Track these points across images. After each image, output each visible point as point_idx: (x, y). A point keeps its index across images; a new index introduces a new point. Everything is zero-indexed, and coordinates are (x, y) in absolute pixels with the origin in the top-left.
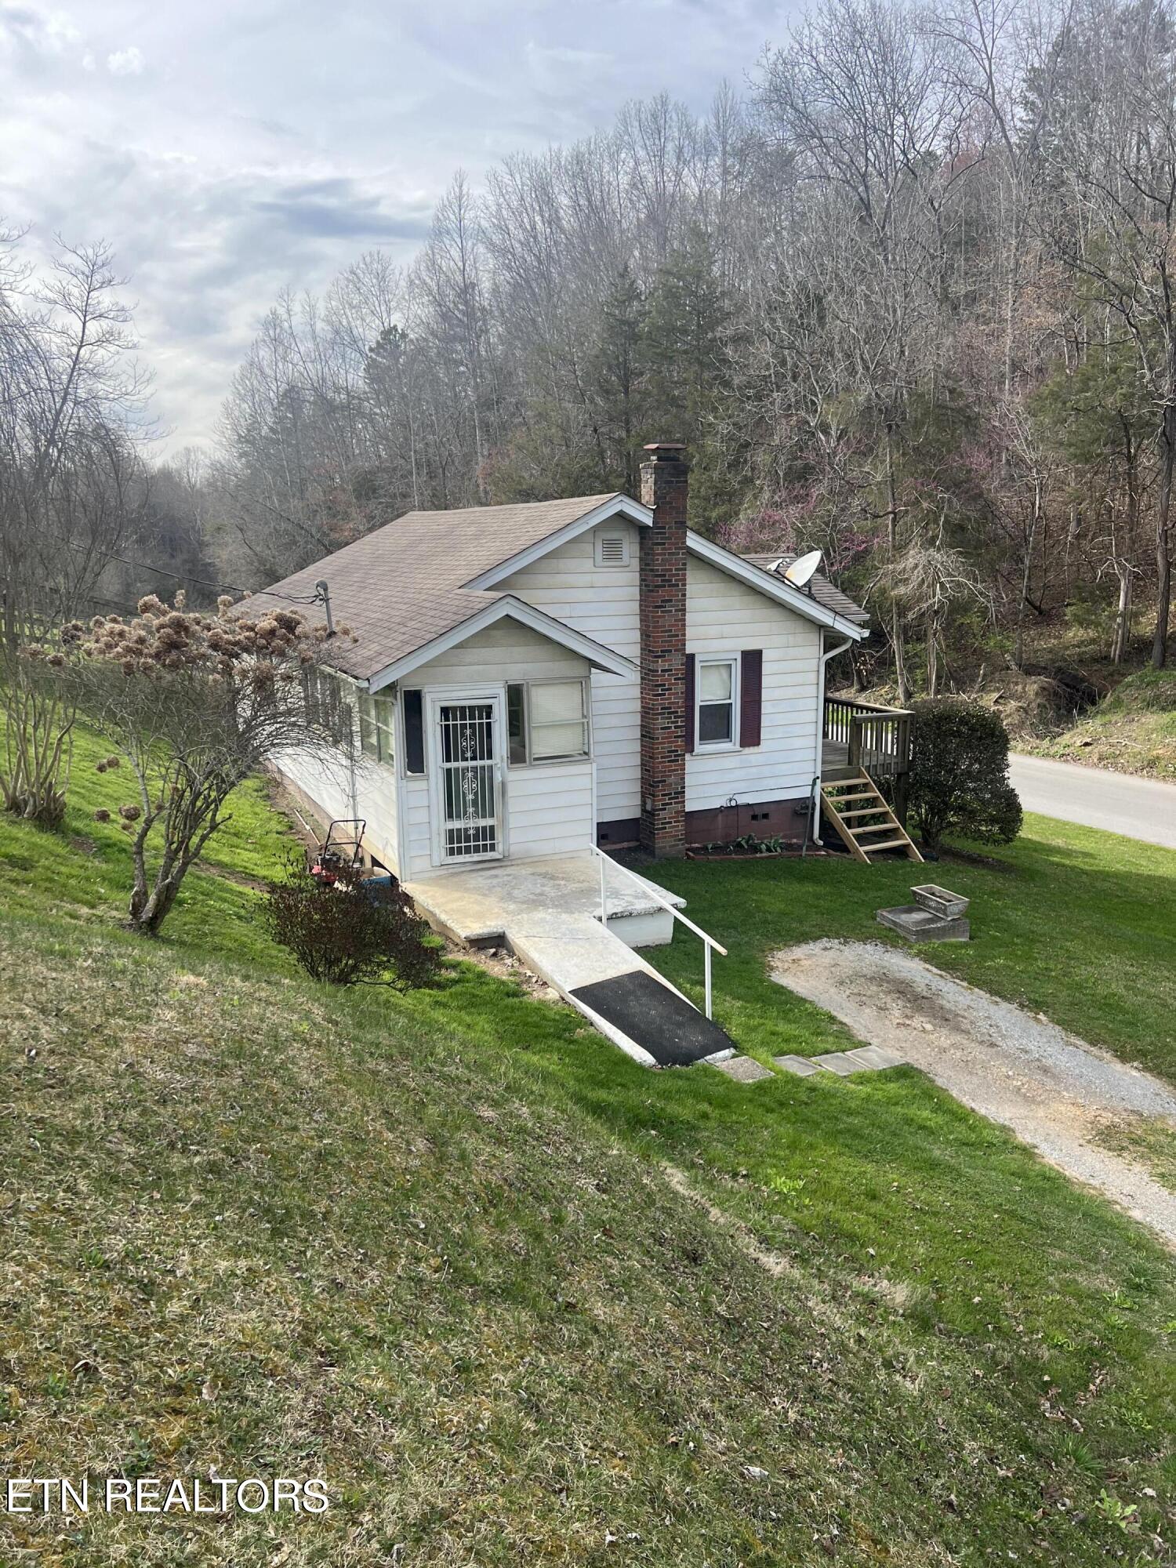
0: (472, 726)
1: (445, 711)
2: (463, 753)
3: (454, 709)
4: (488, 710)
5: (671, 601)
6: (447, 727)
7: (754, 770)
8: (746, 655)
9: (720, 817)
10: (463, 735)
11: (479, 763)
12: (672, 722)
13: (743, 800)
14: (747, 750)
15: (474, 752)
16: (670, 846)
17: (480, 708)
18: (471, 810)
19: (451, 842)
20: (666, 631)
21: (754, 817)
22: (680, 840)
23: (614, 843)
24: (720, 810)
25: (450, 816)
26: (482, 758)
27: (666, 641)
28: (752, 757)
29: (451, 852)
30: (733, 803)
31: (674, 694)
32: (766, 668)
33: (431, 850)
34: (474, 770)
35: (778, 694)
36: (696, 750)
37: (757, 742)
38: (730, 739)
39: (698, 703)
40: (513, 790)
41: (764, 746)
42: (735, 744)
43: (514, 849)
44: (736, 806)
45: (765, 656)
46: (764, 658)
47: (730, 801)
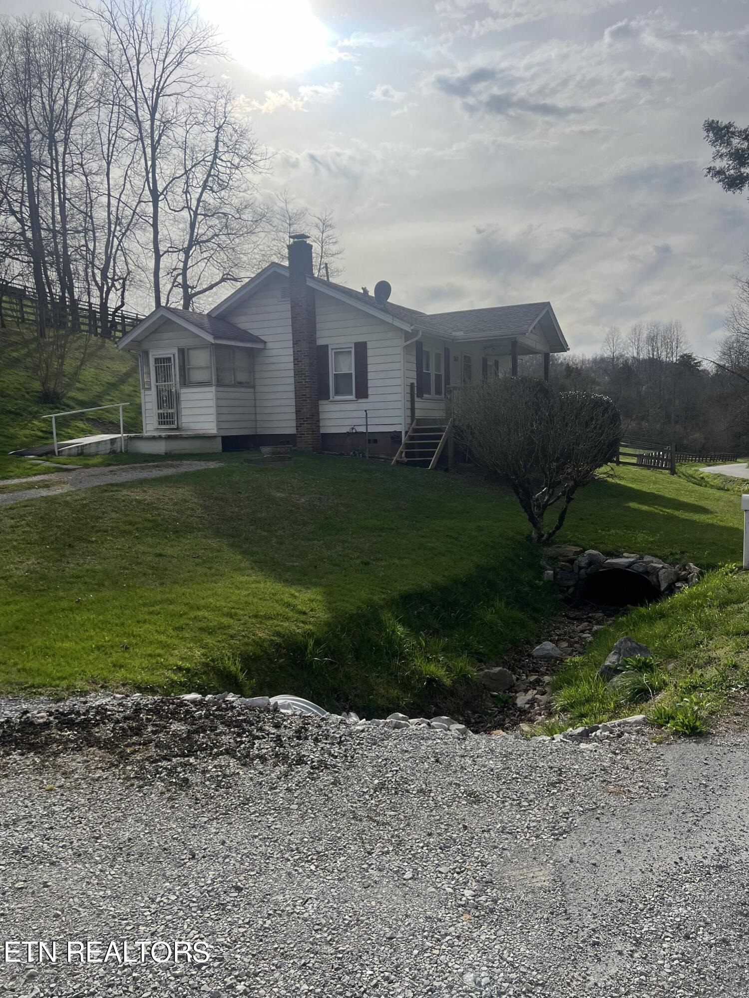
0: (164, 366)
1: (157, 360)
2: (162, 378)
4: (170, 359)
6: (156, 367)
8: (357, 345)
9: (348, 439)
10: (161, 370)
11: (167, 383)
13: (360, 429)
14: (361, 401)
15: (165, 378)
17: (167, 359)
18: (165, 404)
19: (159, 418)
21: (369, 441)
24: (348, 434)
25: (158, 408)
26: (168, 381)
28: (365, 404)
29: (159, 424)
30: (354, 431)
32: (370, 353)
33: (153, 421)
34: (165, 386)
35: (377, 368)
36: (331, 398)
37: (366, 396)
38: (350, 393)
39: (332, 372)
40: (183, 397)
41: (371, 398)
42: (353, 397)
43: (184, 425)
44: (356, 433)
45: (369, 345)
46: (368, 347)
47: (353, 429)
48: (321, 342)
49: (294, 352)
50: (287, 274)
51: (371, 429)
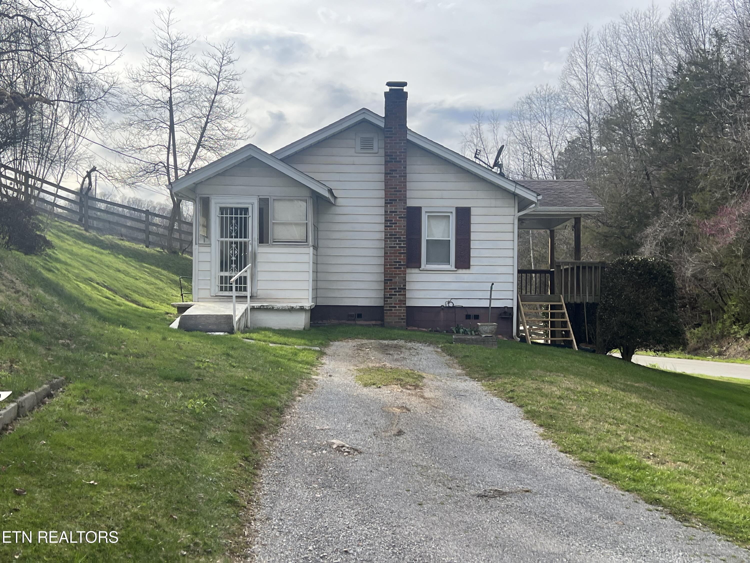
0: (236, 218)
1: (222, 210)
2: (231, 233)
3: (226, 208)
4: (246, 210)
5: (396, 170)
6: (222, 218)
7: (467, 284)
8: (458, 210)
9: (442, 314)
10: (231, 223)
11: (239, 240)
12: (397, 244)
13: (457, 303)
14: (460, 271)
15: (237, 233)
16: (395, 322)
17: (241, 209)
18: (234, 266)
19: (221, 283)
20: (393, 188)
21: (468, 317)
22: (402, 319)
23: (366, 320)
24: (442, 308)
25: (222, 270)
26: (241, 237)
27: (394, 194)
28: (466, 276)
29: (221, 290)
30: (451, 305)
31: (398, 226)
32: (473, 219)
33: (211, 287)
34: (236, 243)
35: (482, 236)
36: (423, 267)
37: (468, 266)
38: (448, 262)
39: (425, 237)
40: (259, 258)
41: (473, 269)
42: (452, 266)
43: (259, 292)
44: (453, 307)
45: (473, 211)
46: (472, 213)
47: (449, 303)
48: (411, 203)
49: (386, 212)
50: (382, 125)
51: (495, 304)
